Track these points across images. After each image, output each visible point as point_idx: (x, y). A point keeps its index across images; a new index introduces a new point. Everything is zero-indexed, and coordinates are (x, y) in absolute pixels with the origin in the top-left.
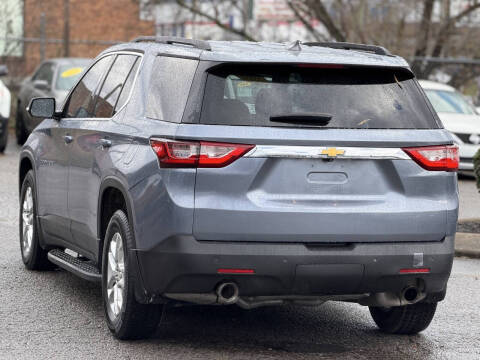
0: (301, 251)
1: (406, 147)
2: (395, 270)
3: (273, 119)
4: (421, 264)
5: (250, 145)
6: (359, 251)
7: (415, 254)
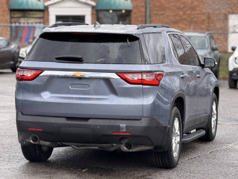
0: (63, 121)
1: (118, 73)
2: (110, 132)
3: (57, 59)
4: (125, 130)
5: (42, 70)
6: (91, 122)
7: (121, 125)
